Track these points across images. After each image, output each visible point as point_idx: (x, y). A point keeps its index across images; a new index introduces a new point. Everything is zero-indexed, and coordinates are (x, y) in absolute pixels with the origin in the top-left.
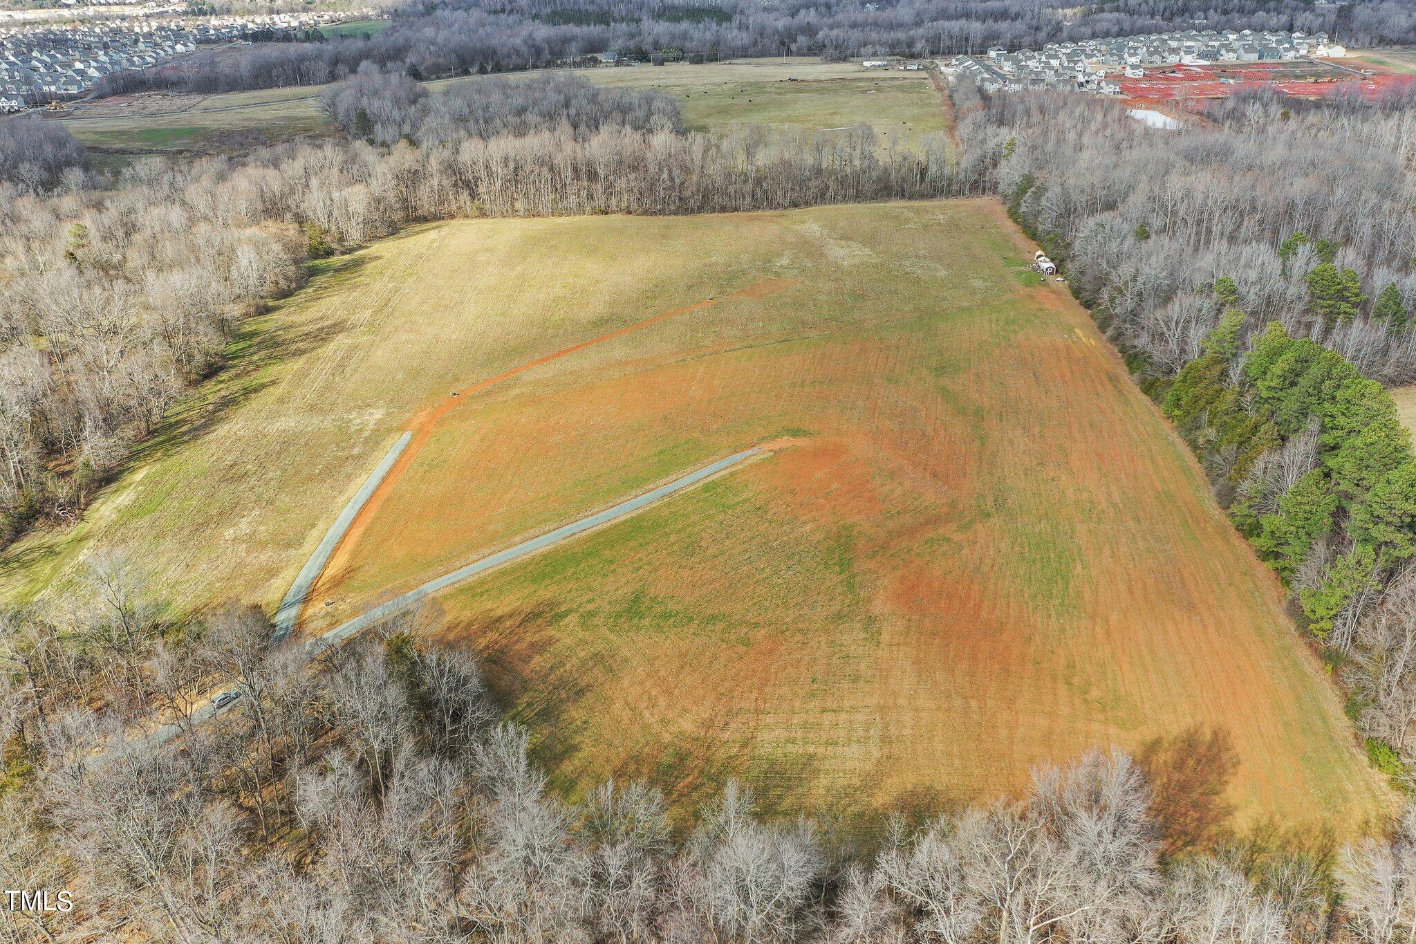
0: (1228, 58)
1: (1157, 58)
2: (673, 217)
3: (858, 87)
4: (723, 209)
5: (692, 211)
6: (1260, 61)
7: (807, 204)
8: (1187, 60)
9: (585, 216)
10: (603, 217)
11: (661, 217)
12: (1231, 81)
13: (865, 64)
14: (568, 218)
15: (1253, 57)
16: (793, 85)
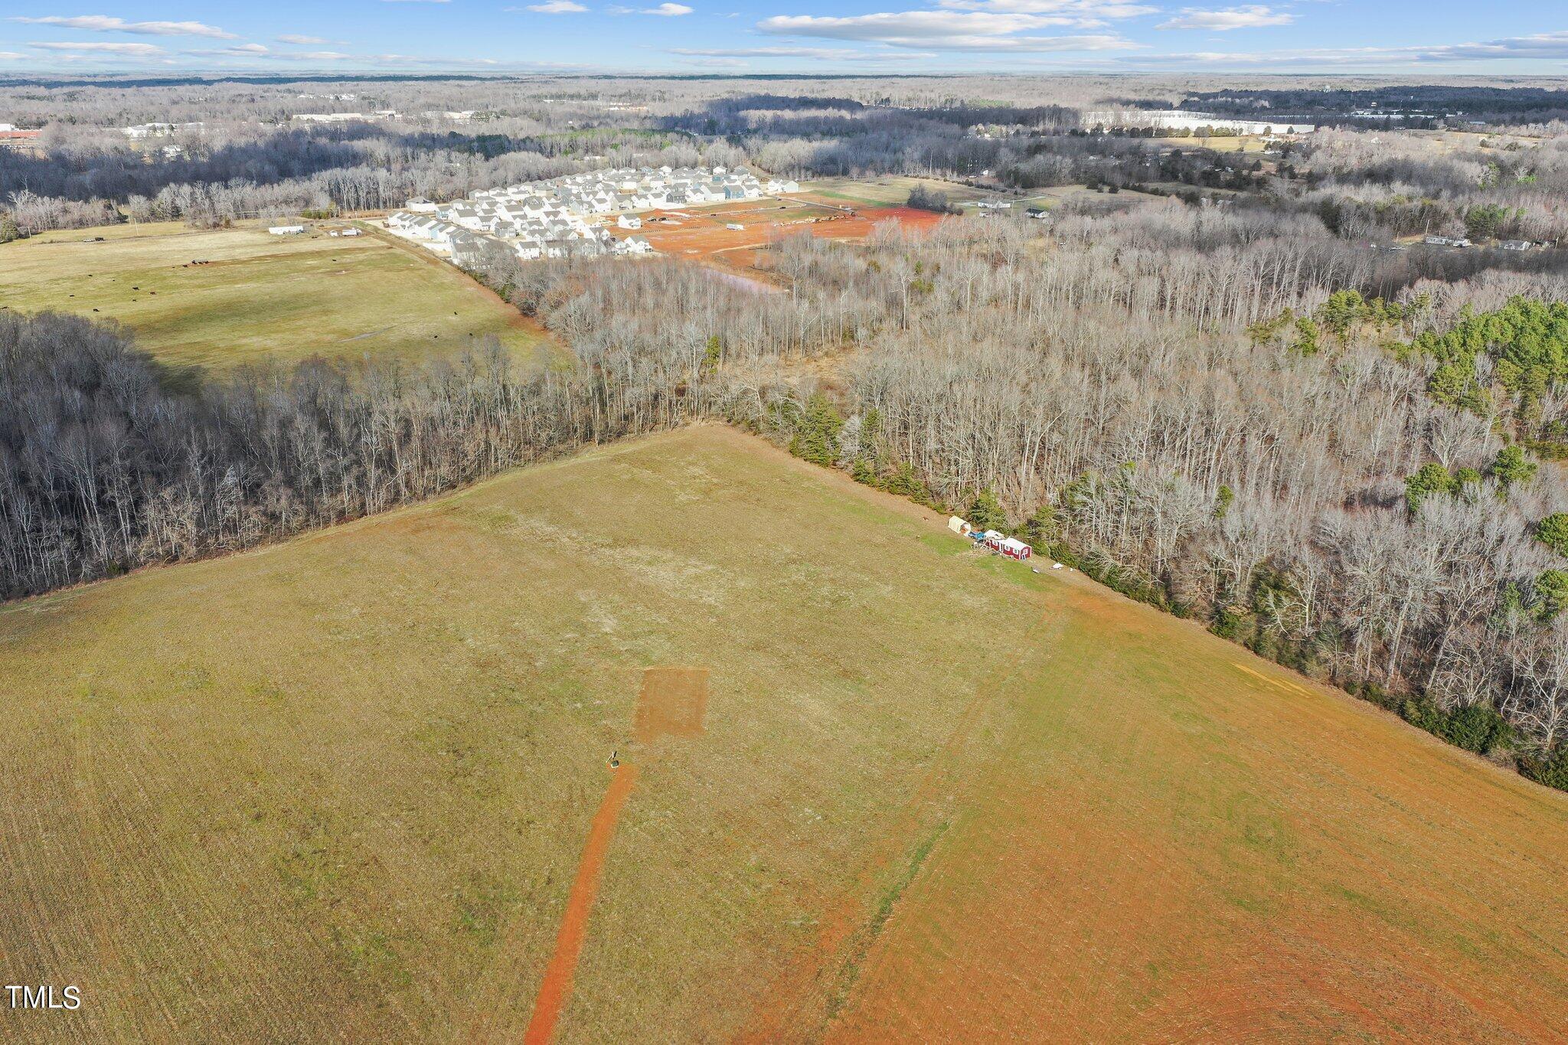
0: (695, 199)
1: (626, 203)
2: (260, 552)
3: (313, 268)
4: (342, 517)
5: (290, 532)
6: (729, 201)
7: (469, 480)
8: (661, 204)
9: (82, 586)
10: (123, 581)
11: (238, 555)
12: (740, 227)
13: (273, 230)
14: (47, 599)
15: (720, 198)
16: (209, 272)
